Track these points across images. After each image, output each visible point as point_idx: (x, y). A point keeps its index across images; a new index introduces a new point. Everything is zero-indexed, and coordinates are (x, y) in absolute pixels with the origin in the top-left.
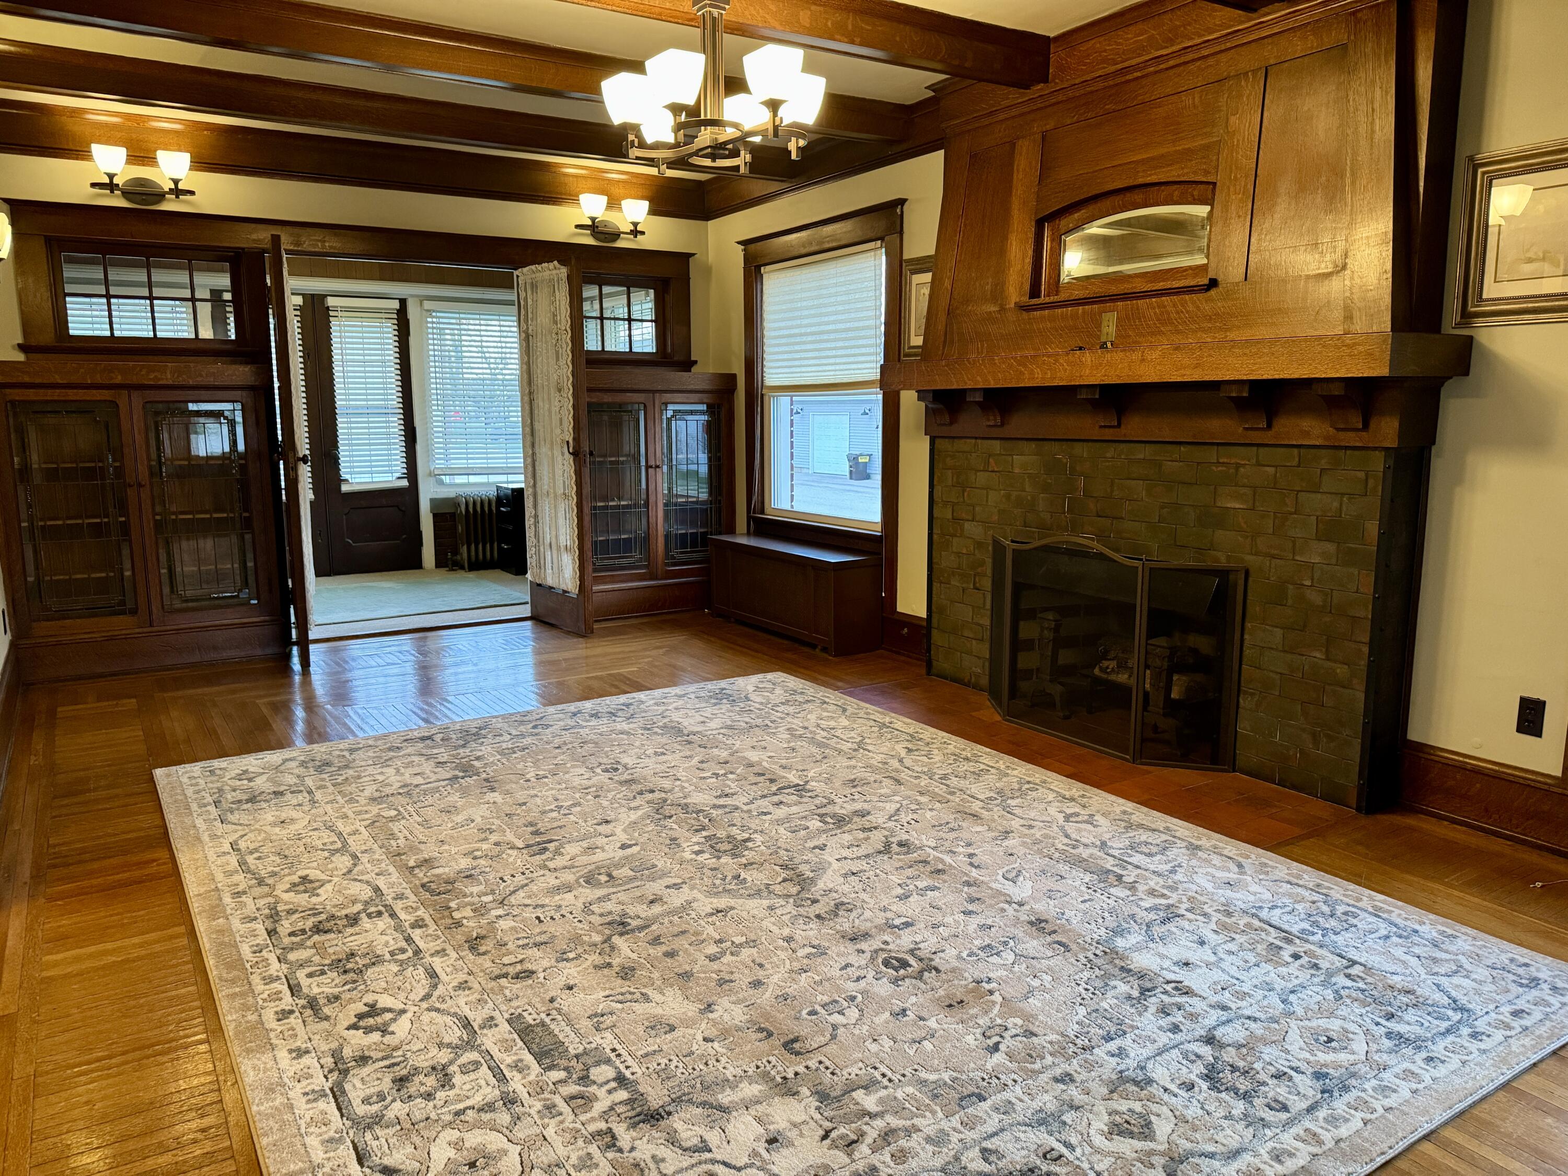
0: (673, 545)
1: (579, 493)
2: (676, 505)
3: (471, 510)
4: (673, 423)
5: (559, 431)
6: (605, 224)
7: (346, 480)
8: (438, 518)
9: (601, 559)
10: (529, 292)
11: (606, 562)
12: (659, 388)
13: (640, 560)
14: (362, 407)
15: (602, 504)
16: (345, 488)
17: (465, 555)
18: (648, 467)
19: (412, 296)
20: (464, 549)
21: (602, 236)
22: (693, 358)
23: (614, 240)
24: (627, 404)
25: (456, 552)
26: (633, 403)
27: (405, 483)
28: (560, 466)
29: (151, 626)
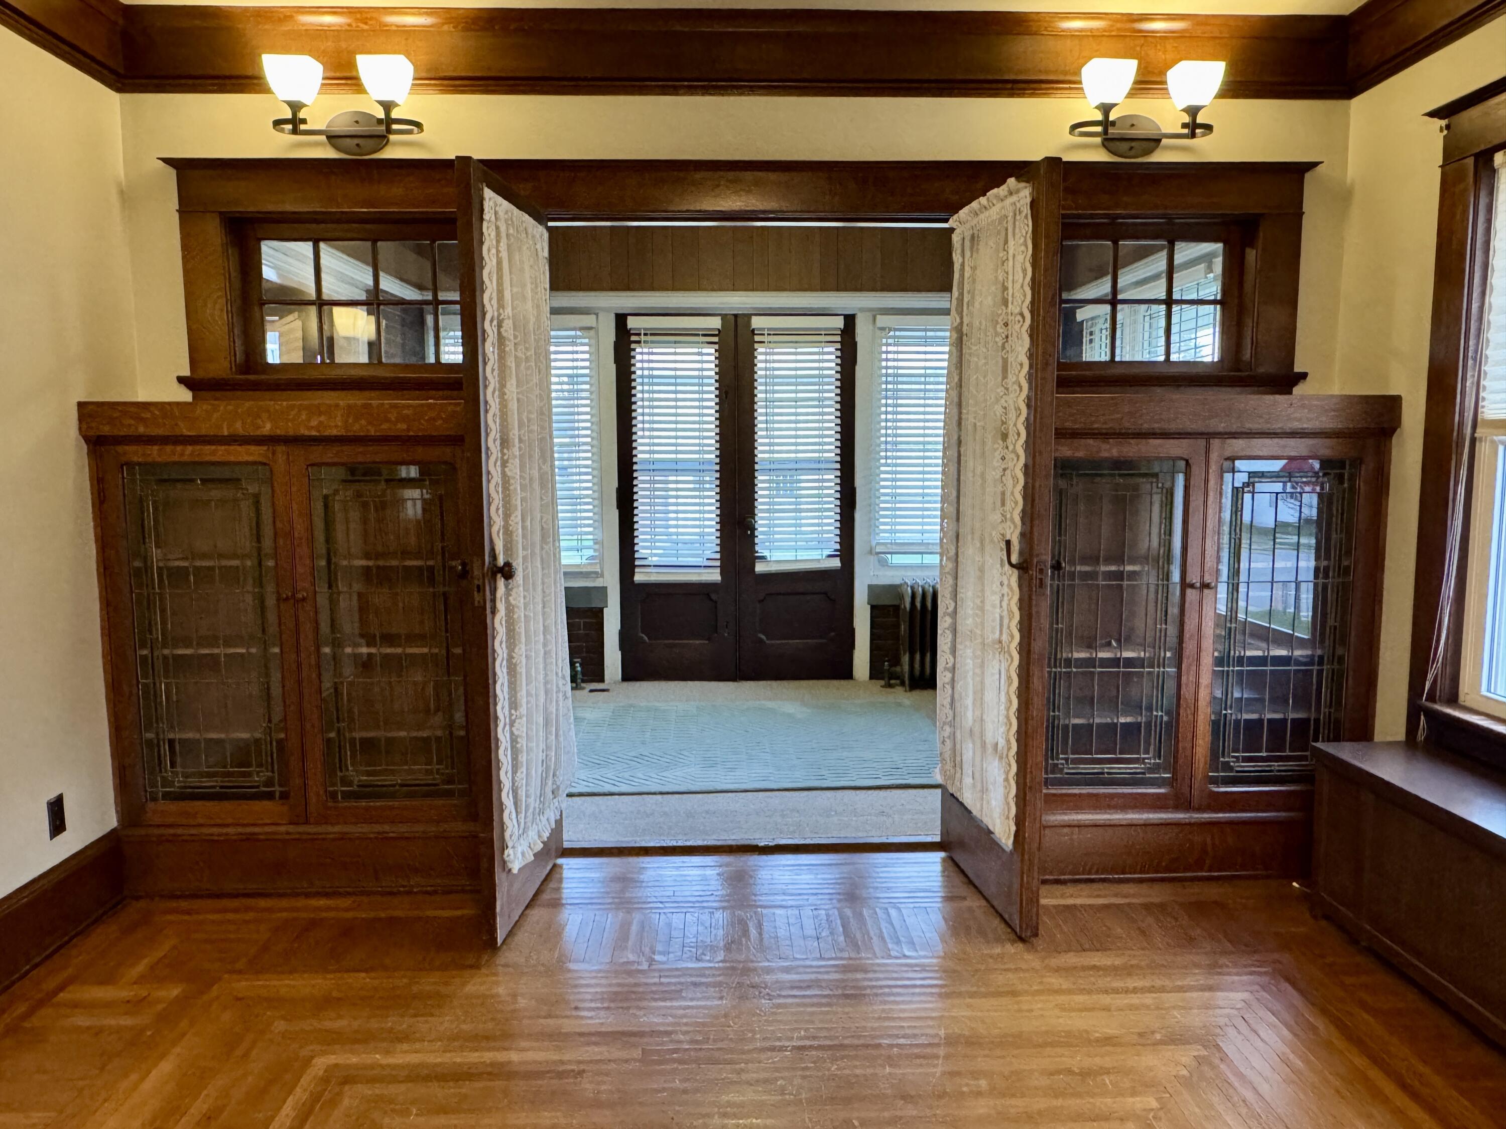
0: (1229, 743)
1: (1025, 649)
2: (1240, 661)
3: (918, 605)
4: (1247, 497)
5: (997, 517)
6: (1131, 121)
7: (763, 558)
8: (876, 611)
9: (1075, 761)
10: (968, 253)
11: (1084, 768)
12: (1222, 427)
13: (1155, 768)
14: (789, 461)
15: (1083, 655)
16: (760, 568)
17: (906, 668)
18: (1185, 585)
19: (862, 310)
20: (906, 659)
21: (1125, 146)
22: (1298, 369)
23: (1149, 152)
24: (1149, 460)
25: (896, 662)
26: (1160, 459)
27: (836, 563)
28: (996, 586)
29: (307, 822)
